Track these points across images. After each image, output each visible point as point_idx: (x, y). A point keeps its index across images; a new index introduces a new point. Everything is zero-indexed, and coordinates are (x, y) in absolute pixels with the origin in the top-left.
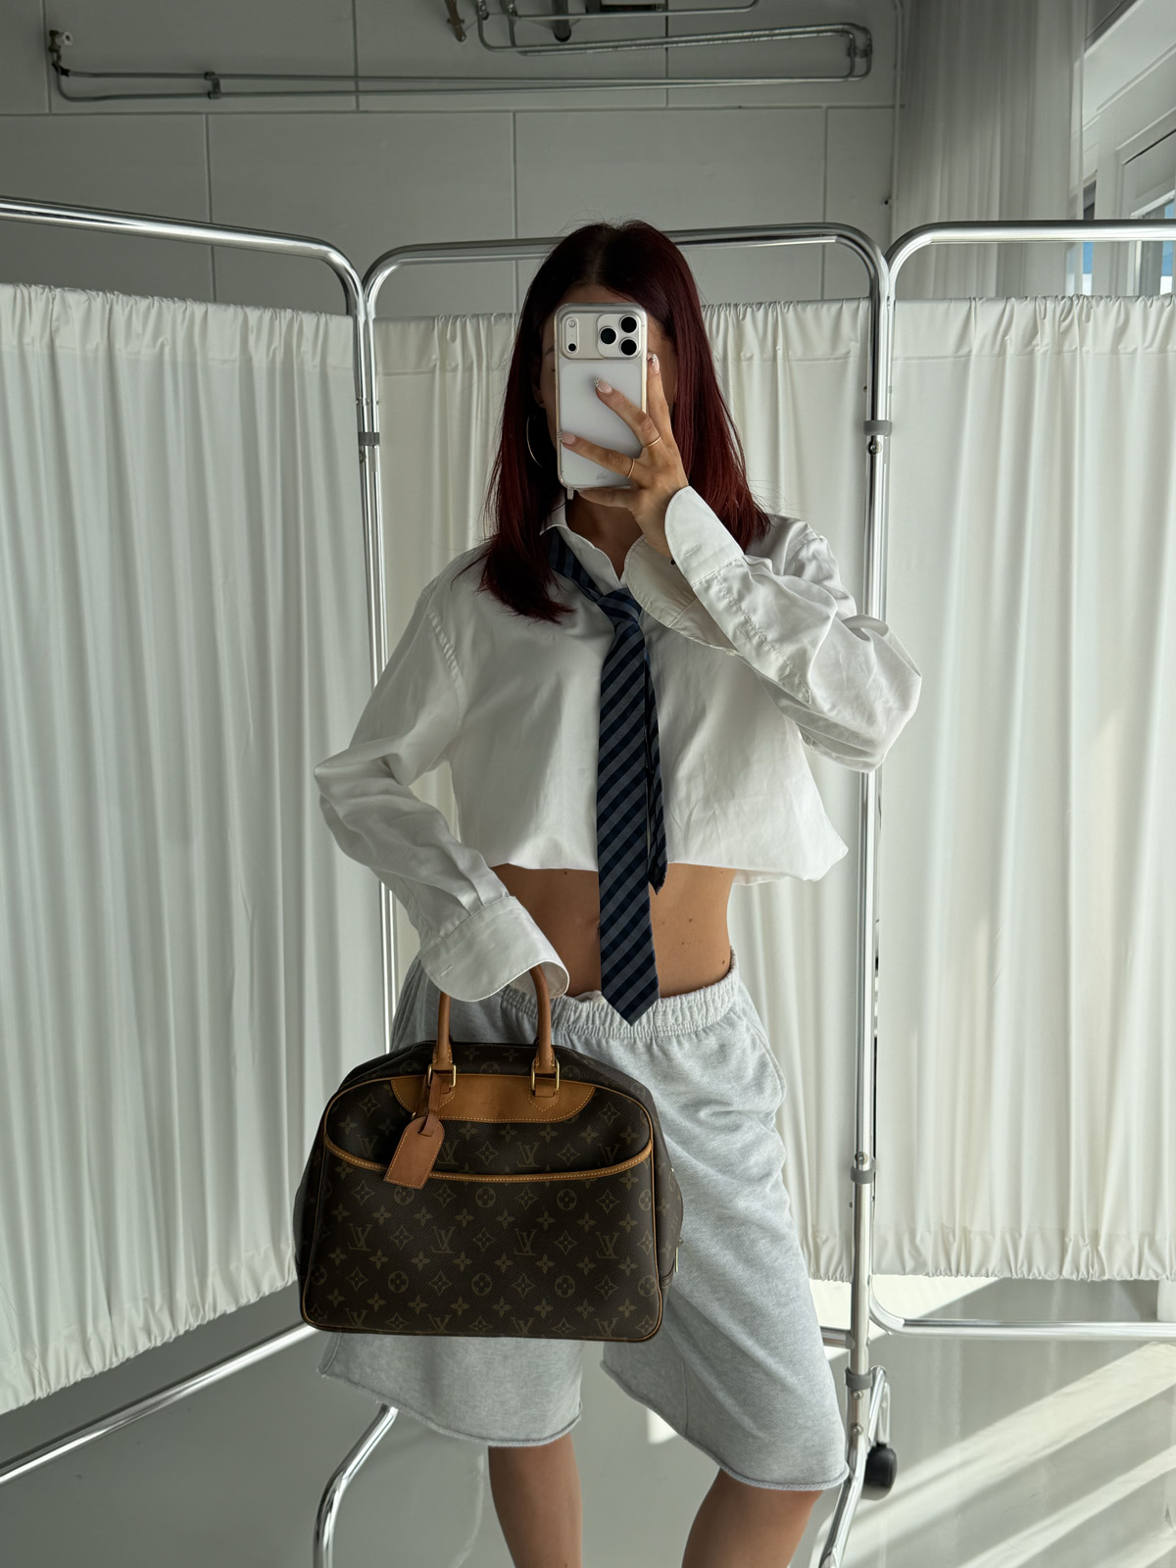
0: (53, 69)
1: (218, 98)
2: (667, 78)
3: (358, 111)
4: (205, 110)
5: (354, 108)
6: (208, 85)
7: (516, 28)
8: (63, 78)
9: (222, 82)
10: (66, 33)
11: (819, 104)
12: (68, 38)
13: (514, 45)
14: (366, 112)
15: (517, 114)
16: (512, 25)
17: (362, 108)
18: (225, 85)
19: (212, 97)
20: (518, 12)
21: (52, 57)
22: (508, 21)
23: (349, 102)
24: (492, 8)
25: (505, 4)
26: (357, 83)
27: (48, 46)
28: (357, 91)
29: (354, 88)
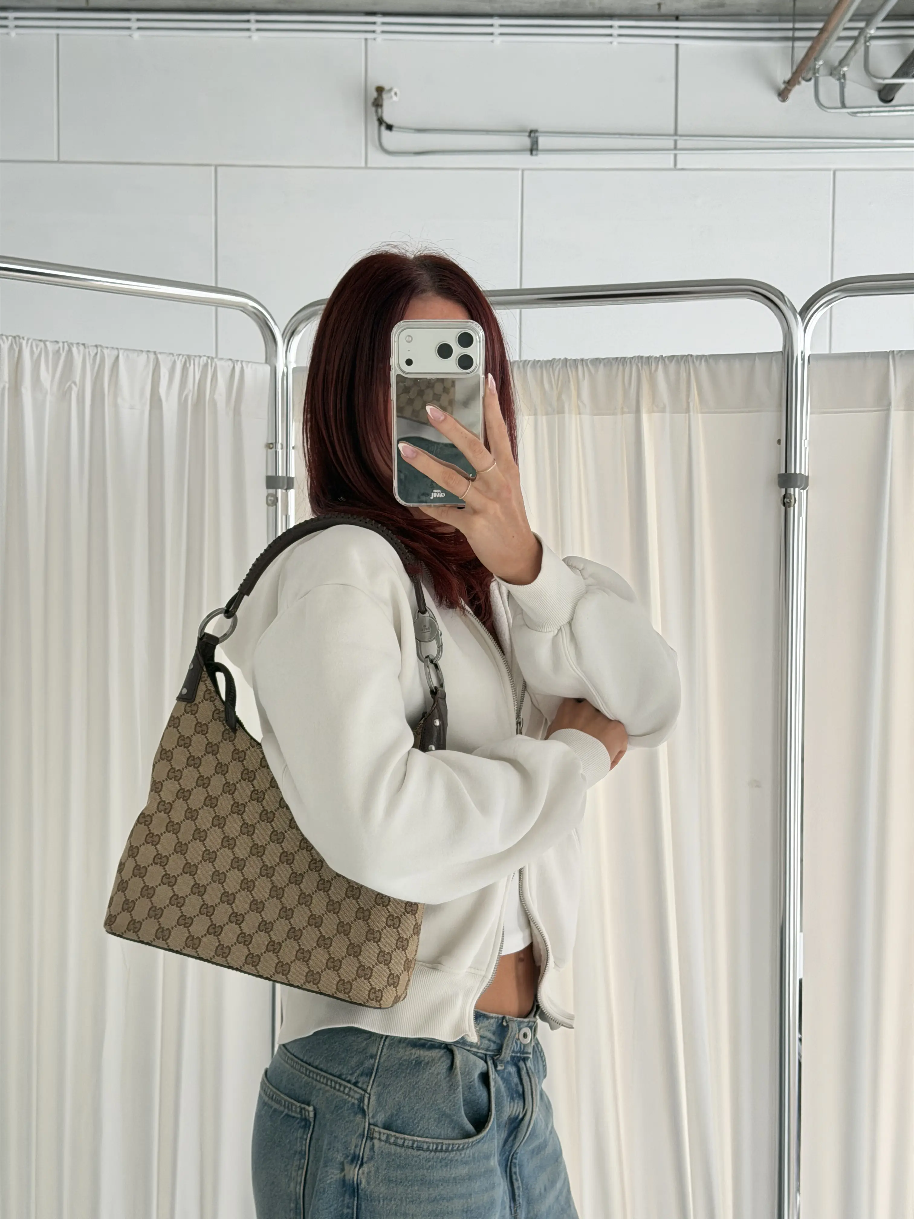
0: (376, 123)
1: (537, 155)
3: (675, 168)
4: (522, 167)
5: (672, 165)
6: (526, 141)
7: (846, 90)
8: (385, 133)
9: (540, 139)
10: (395, 90)
12: (396, 94)
13: (844, 106)
14: (683, 169)
15: (837, 173)
16: (842, 87)
17: (679, 166)
18: (543, 142)
19: (532, 154)
20: (847, 76)
21: (377, 112)
22: (837, 82)
23: (667, 159)
24: (822, 71)
25: (836, 68)
26: (676, 141)
27: (371, 100)
28: (675, 148)
29: (672, 146)
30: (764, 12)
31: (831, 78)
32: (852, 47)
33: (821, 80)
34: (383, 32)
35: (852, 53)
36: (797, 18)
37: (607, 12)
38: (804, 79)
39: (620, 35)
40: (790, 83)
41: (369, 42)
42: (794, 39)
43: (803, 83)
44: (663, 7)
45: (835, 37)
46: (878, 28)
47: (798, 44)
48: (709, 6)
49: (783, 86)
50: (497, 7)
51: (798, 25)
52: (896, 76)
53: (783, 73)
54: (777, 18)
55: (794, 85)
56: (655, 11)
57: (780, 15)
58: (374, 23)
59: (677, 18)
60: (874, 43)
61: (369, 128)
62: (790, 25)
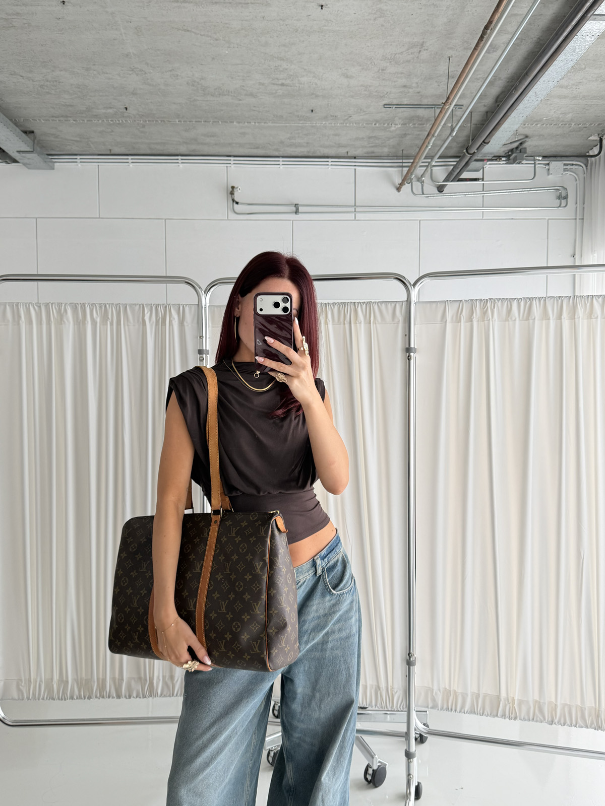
0: (232, 201)
1: (298, 214)
2: (483, 207)
3: (355, 220)
4: (293, 219)
5: (354, 218)
6: (294, 209)
7: (424, 187)
8: (235, 205)
9: (299, 208)
10: (239, 187)
11: (545, 218)
12: (239, 189)
13: (423, 194)
14: (358, 220)
15: (421, 222)
16: (422, 186)
17: (356, 219)
18: (301, 209)
19: (296, 214)
20: (425, 182)
21: (232, 196)
22: (420, 184)
23: (352, 216)
24: (414, 179)
25: (420, 178)
26: (355, 208)
27: (229, 192)
28: (355, 211)
29: (354, 211)
30: (391, 155)
31: (418, 182)
32: (426, 169)
33: (414, 183)
34: (234, 164)
35: (426, 172)
36: (404, 158)
37: (326, 155)
38: (407, 183)
39: (332, 165)
40: (401, 184)
41: (228, 168)
42: (402, 167)
43: (407, 184)
44: (349, 153)
45: (419, 166)
46: (436, 162)
47: (404, 169)
48: (367, 153)
49: (398, 186)
50: (281, 154)
51: (404, 161)
52: (444, 181)
53: (398, 180)
54: (396, 158)
55: (403, 185)
56: (346, 155)
57: (397, 156)
58: (230, 160)
59: (355, 158)
60: (434, 168)
61: (229, 203)
62: (401, 161)
